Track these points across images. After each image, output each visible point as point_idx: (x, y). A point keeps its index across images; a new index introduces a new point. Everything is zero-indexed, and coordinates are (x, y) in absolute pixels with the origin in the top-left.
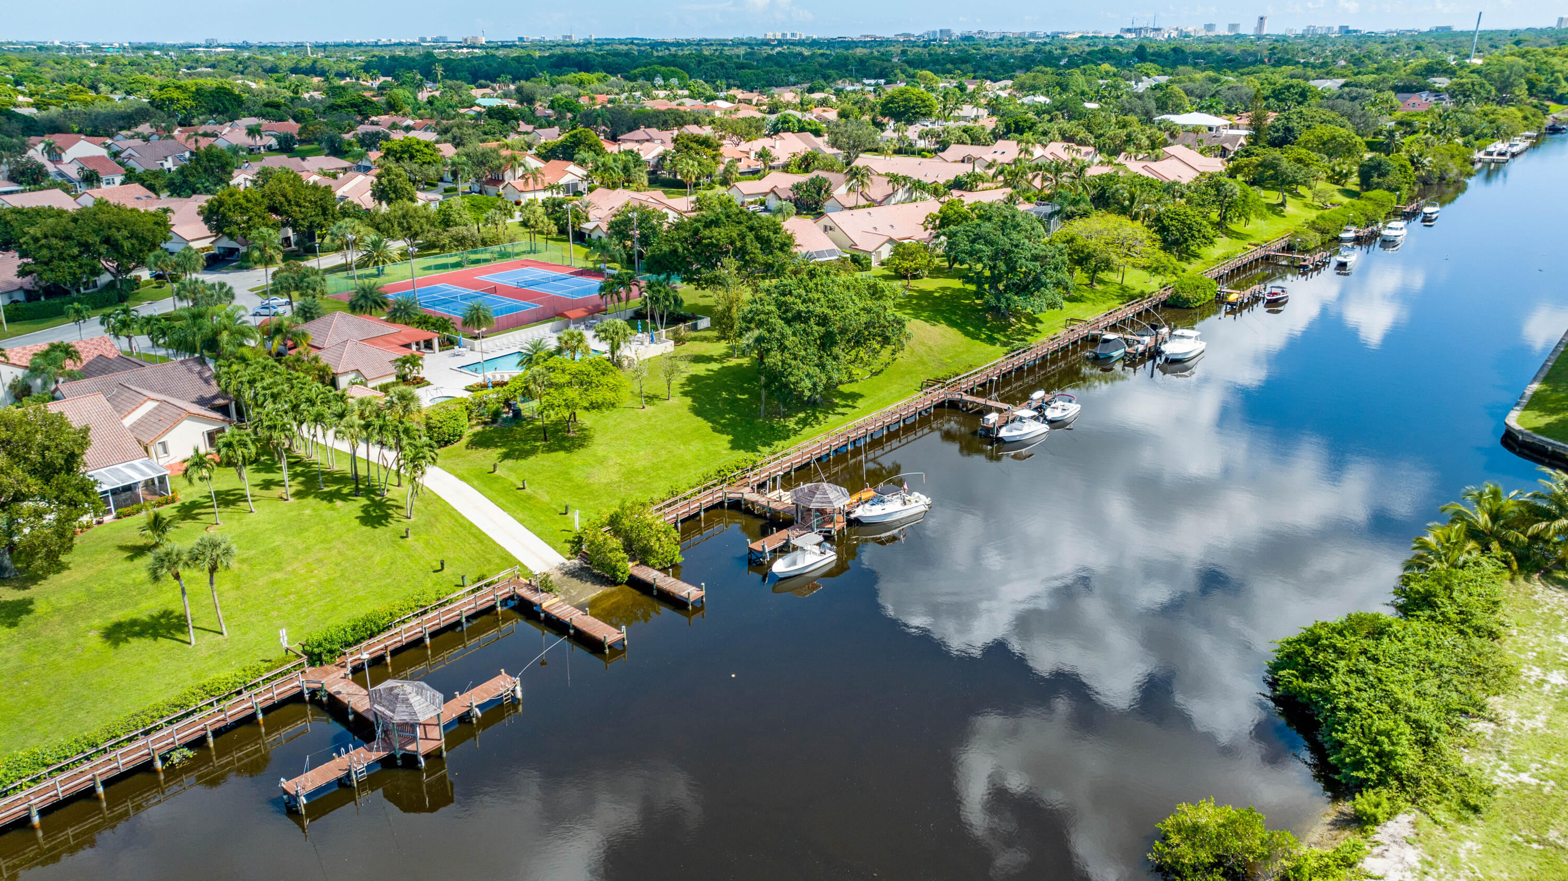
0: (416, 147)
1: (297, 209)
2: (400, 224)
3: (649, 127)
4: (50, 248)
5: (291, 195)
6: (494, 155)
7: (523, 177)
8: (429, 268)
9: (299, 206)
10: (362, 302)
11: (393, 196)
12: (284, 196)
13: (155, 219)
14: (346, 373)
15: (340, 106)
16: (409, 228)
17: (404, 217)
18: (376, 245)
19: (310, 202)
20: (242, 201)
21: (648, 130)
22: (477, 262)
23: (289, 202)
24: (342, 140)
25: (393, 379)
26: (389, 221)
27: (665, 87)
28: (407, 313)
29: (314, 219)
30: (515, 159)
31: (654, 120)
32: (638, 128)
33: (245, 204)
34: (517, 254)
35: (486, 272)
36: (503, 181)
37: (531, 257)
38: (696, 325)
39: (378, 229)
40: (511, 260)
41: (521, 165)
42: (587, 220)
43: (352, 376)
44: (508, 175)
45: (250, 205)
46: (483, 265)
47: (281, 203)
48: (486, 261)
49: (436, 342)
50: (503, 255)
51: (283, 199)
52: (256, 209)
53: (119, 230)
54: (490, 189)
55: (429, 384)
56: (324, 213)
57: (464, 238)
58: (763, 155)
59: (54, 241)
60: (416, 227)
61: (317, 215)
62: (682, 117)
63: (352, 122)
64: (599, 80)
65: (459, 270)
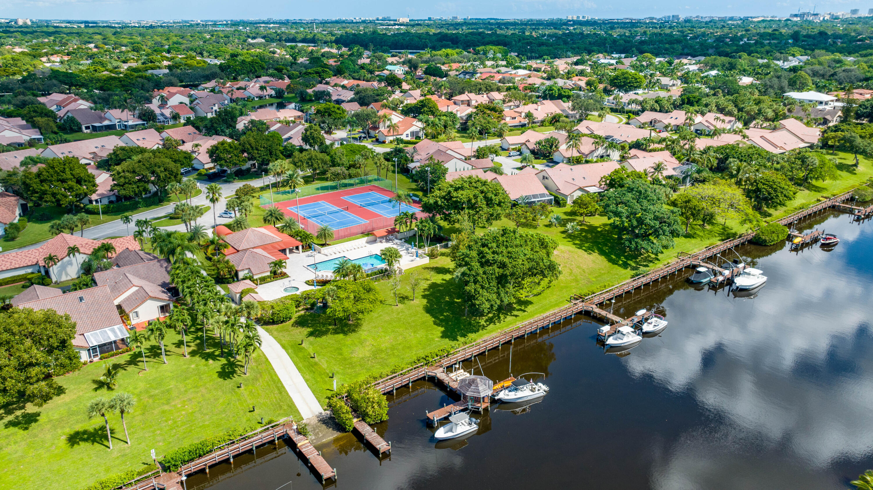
0: (333, 109)
1: (256, 152)
2: (307, 163)
3: (471, 92)
4: (125, 178)
5: (253, 145)
6: (374, 115)
7: (388, 127)
8: (318, 189)
9: (257, 149)
10: (269, 218)
11: (312, 141)
12: (250, 145)
13: (185, 155)
14: (243, 270)
15: (310, 73)
16: (312, 165)
17: (310, 159)
18: (291, 176)
19: (264, 147)
20: (227, 148)
21: (470, 95)
22: (346, 185)
23: (252, 148)
24: (307, 93)
25: (268, 274)
26: (301, 161)
27: (493, 59)
28: (290, 228)
29: (265, 157)
30: (386, 117)
31: (474, 88)
32: (464, 93)
33: (229, 149)
34: (370, 181)
35: (348, 193)
36: (379, 128)
37: (376, 184)
38: (447, 244)
39: (295, 165)
40: (365, 185)
41: (388, 120)
42: (412, 161)
43: (246, 272)
44: (381, 125)
45: (231, 150)
46: (349, 188)
47: (248, 149)
48: (352, 185)
49: (300, 247)
50: (362, 182)
51: (249, 147)
52: (235, 152)
53: (159, 167)
54: (372, 132)
55: (288, 277)
56: (271, 153)
57: (338, 174)
58: (529, 115)
59: (127, 174)
60: (316, 165)
61: (267, 155)
62: (490, 86)
63: (314, 83)
64: (457, 53)
65: (335, 191)
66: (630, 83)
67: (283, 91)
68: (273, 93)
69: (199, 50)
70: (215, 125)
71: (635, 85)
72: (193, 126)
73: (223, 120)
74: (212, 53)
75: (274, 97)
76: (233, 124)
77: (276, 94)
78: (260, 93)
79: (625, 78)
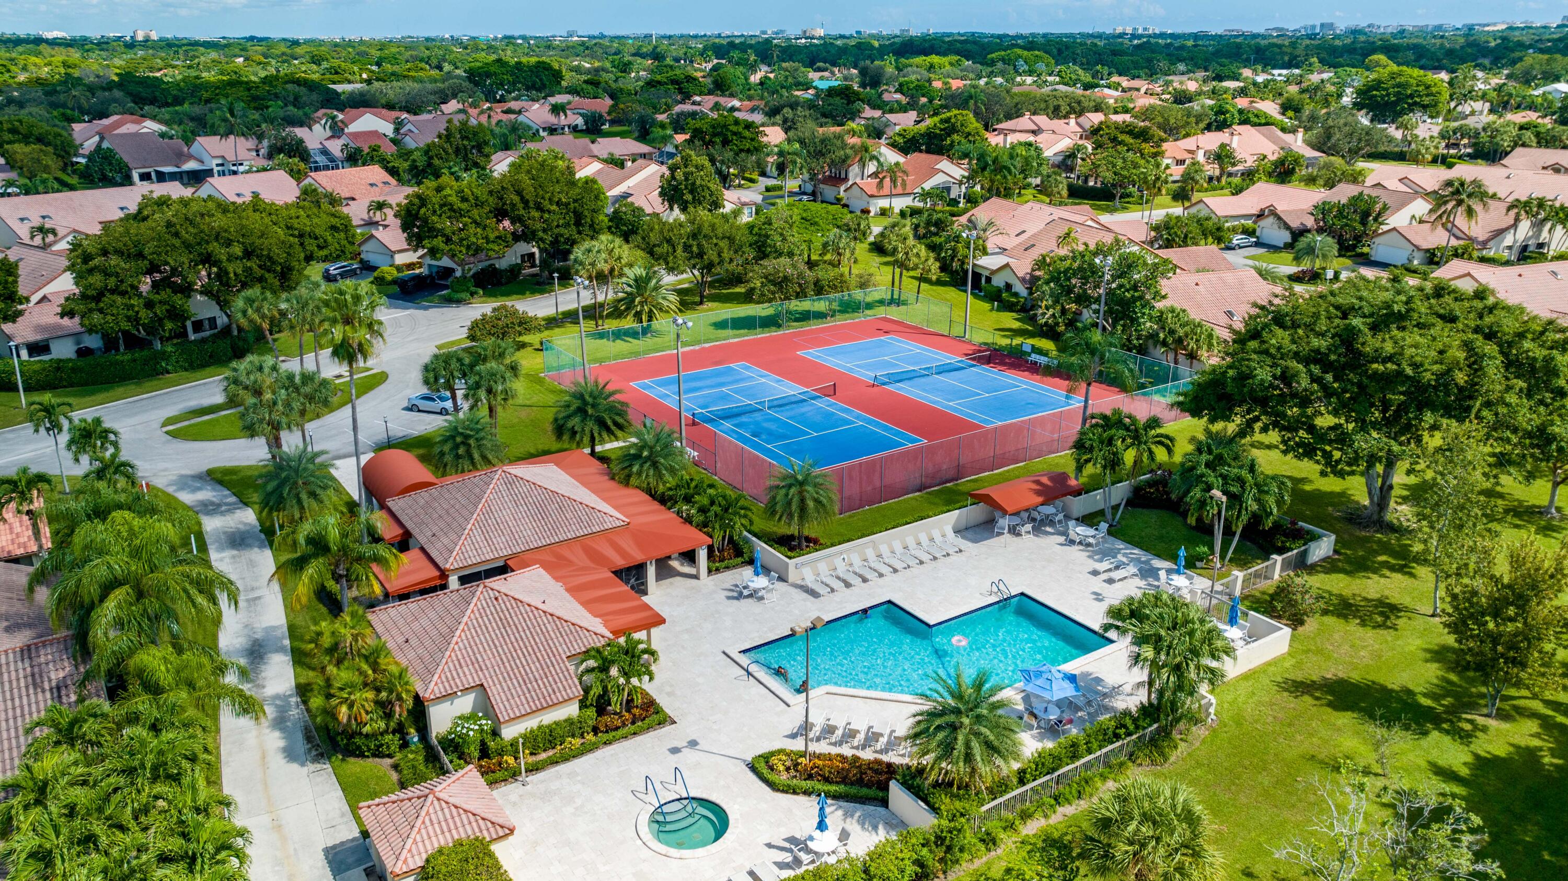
0: (733, 128)
1: (537, 214)
2: (687, 248)
3: (1034, 114)
4: (106, 274)
5: (529, 192)
6: (839, 143)
7: (875, 175)
8: (721, 325)
9: (539, 208)
10: (575, 422)
11: (689, 197)
12: (519, 193)
13: (334, 221)
14: (448, 693)
15: (659, 83)
16: (701, 255)
17: (694, 236)
18: (641, 283)
19: (558, 203)
20: (454, 199)
21: (1035, 118)
22: (805, 316)
23: (525, 203)
24: (654, 120)
25: (572, 710)
26: (669, 241)
27: (1030, 73)
28: (655, 465)
29: (562, 230)
30: (866, 150)
31: (1043, 105)
32: (1022, 115)
33: (459, 204)
34: (869, 306)
35: (816, 341)
36: (846, 179)
37: (894, 313)
39: (651, 253)
40: (859, 318)
41: (873, 158)
42: (985, 252)
44: (854, 170)
45: (464, 206)
46: (814, 325)
47: (513, 205)
48: (820, 316)
49: (701, 553)
50: (850, 307)
51: (516, 199)
52: (475, 213)
53: (229, 243)
54: (828, 191)
55: (662, 721)
56: (578, 223)
57: (786, 279)
58: (1222, 156)
59: (114, 260)
60: (712, 255)
61: (567, 225)
62: (1079, 103)
63: (670, 101)
64: (951, 64)
65: (774, 333)
66: (1411, 96)
67: (601, 116)
68: (580, 121)
69: (434, 62)
70: (436, 162)
71: (1426, 100)
72: (386, 169)
73: (457, 151)
74: (459, 64)
75: (581, 131)
76: (481, 161)
77: (586, 123)
78: (552, 119)
79: (1399, 85)
